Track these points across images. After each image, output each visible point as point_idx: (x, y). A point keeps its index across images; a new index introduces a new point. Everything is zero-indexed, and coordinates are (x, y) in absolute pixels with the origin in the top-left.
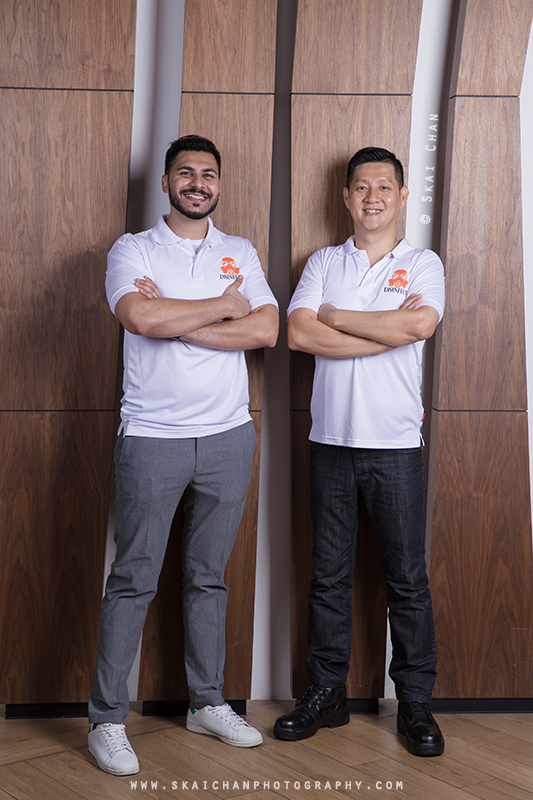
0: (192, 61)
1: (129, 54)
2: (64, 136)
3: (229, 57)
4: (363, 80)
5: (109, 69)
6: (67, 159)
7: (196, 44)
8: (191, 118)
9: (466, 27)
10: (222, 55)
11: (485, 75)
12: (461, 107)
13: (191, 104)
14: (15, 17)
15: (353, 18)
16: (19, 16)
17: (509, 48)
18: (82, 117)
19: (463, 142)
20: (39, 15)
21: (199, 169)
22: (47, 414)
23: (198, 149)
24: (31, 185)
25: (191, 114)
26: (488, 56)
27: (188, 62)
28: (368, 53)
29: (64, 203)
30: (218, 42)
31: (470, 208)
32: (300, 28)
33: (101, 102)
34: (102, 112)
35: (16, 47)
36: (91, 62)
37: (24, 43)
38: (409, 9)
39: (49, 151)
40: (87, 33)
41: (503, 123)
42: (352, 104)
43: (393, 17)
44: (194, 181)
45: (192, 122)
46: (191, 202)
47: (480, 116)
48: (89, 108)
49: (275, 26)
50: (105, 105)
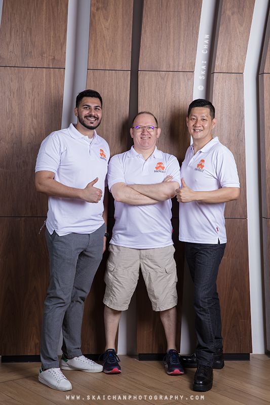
0: (92, 55)
1: (63, 52)
2: (33, 89)
3: (110, 54)
4: (172, 65)
5: (54, 59)
6: (34, 99)
7: (95, 47)
8: (92, 81)
9: (219, 42)
10: (106, 52)
11: (227, 63)
12: (217, 78)
13: (92, 75)
14: (11, 34)
15: (167, 36)
16: (13, 34)
17: (239, 51)
18: (41, 80)
19: (217, 94)
20: (22, 34)
21: (93, 106)
22: (23, 218)
23: (92, 96)
24: (17, 111)
25: (92, 79)
26: (229, 55)
27: (91, 55)
28: (173, 52)
29: (32, 120)
30: (105, 46)
31: (220, 124)
32: (143, 41)
33: (50, 74)
34: (50, 78)
35: (11, 48)
36: (45, 55)
37: (15, 46)
38: (193, 33)
39: (26, 96)
40: (44, 42)
41: (236, 85)
42: (166, 75)
43: (186, 37)
44: (91, 112)
45: (92, 83)
46: (89, 122)
47: (225, 82)
48: (44, 76)
49: (131, 40)
50: (52, 75)
